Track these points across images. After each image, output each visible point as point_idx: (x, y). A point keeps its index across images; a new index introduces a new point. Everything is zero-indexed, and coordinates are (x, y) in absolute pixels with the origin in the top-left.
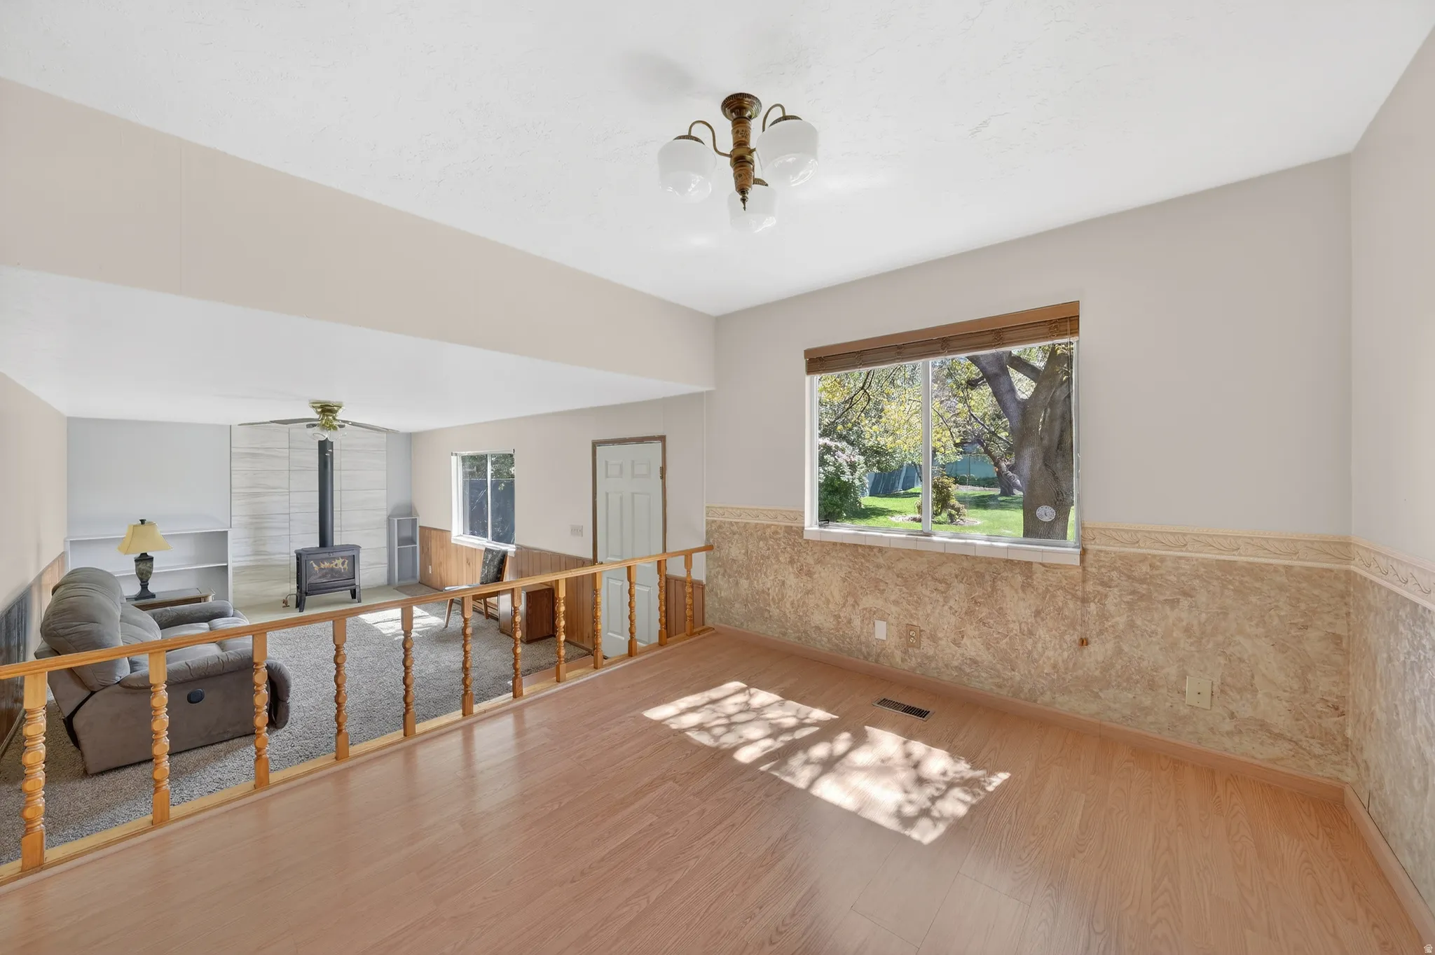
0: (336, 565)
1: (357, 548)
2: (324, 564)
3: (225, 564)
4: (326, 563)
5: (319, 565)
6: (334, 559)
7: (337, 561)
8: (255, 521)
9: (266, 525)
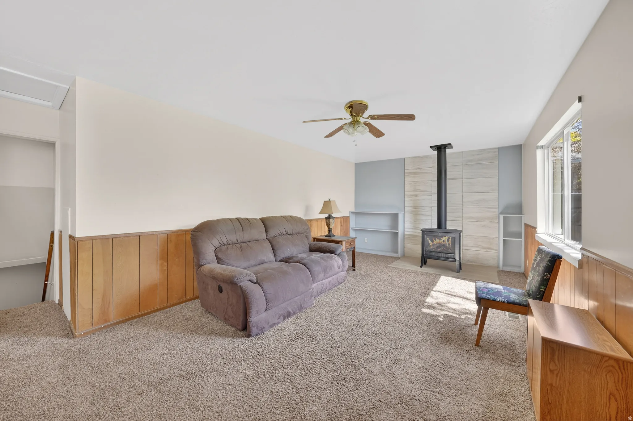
0: (444, 241)
1: (460, 232)
2: (436, 240)
3: (398, 231)
4: (437, 239)
5: (432, 241)
6: (442, 237)
7: (444, 238)
8: (415, 210)
9: (420, 213)
